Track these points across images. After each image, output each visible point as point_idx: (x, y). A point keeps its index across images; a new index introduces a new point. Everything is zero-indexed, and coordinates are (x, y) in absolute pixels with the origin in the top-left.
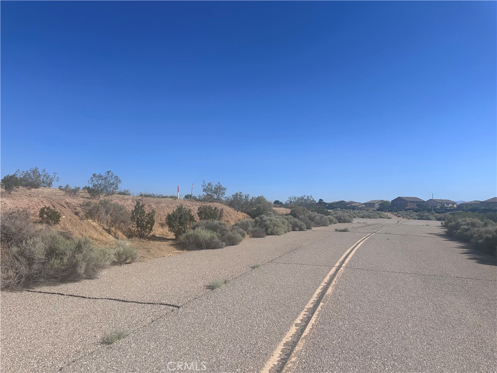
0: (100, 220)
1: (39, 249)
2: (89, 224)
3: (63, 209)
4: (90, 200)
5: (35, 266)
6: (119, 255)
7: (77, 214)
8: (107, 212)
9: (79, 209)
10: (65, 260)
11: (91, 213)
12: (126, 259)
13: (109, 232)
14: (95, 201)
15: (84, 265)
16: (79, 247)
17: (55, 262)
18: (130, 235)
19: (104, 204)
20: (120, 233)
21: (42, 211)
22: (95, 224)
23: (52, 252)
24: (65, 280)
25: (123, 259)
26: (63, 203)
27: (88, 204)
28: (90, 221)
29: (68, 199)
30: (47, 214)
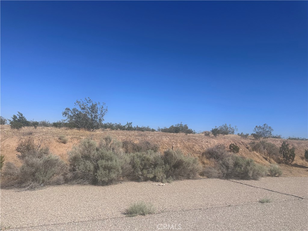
0: (260, 152)
1: (231, 163)
2: (254, 154)
3: (241, 146)
4: (254, 141)
5: (230, 170)
6: (271, 171)
7: (248, 148)
8: (264, 148)
9: (249, 146)
10: (242, 169)
11: (255, 148)
12: (275, 174)
13: (266, 159)
14: (257, 141)
15: (251, 172)
16: (248, 163)
17: (238, 169)
18: (279, 162)
19: (263, 143)
20: (272, 160)
21: (230, 146)
22: (258, 154)
23: (236, 164)
24: (243, 178)
25: (273, 174)
26: (240, 142)
27: (254, 143)
28: (255, 152)
29: (243, 140)
30: (233, 147)
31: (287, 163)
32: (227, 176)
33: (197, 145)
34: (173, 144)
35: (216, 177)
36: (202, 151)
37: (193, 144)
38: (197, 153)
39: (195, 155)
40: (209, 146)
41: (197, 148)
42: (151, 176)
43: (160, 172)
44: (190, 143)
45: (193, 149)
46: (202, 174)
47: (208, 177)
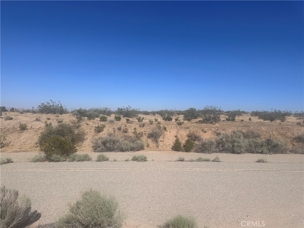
34: (270, 132)
36: (293, 137)
38: (289, 138)
39: (288, 139)
41: (289, 134)
42: (260, 151)
43: (265, 149)
44: (283, 131)
45: (286, 135)
46: (291, 152)
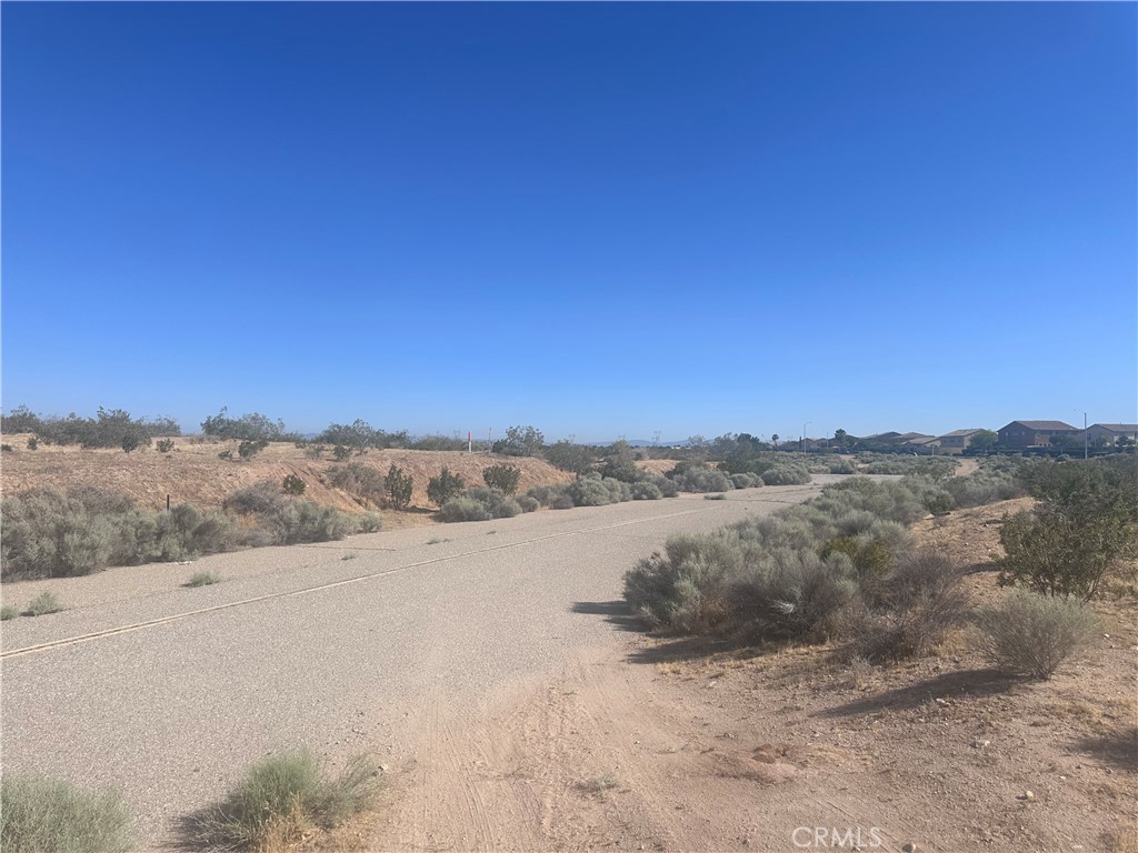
0: (349, 489)
1: (294, 515)
2: (336, 493)
3: (306, 477)
4: (337, 464)
5: (293, 529)
6: (364, 524)
7: (322, 482)
8: (357, 478)
9: (324, 476)
10: (316, 524)
11: (339, 480)
12: (372, 528)
13: (359, 502)
14: (342, 465)
15: (332, 527)
16: (326, 514)
17: (309, 526)
18: (384, 506)
19: (354, 468)
20: (372, 504)
21: (286, 481)
22: (343, 493)
23: (304, 518)
24: (316, 540)
25: (369, 527)
26: (305, 469)
27: (334, 470)
28: (338, 490)
29: (311, 464)
30: (291, 483)
31: (397, 508)
32: (290, 540)
33: (206, 485)
35: (268, 545)
37: (198, 482)
40: (236, 483)
42: (159, 554)
47: (254, 546)
